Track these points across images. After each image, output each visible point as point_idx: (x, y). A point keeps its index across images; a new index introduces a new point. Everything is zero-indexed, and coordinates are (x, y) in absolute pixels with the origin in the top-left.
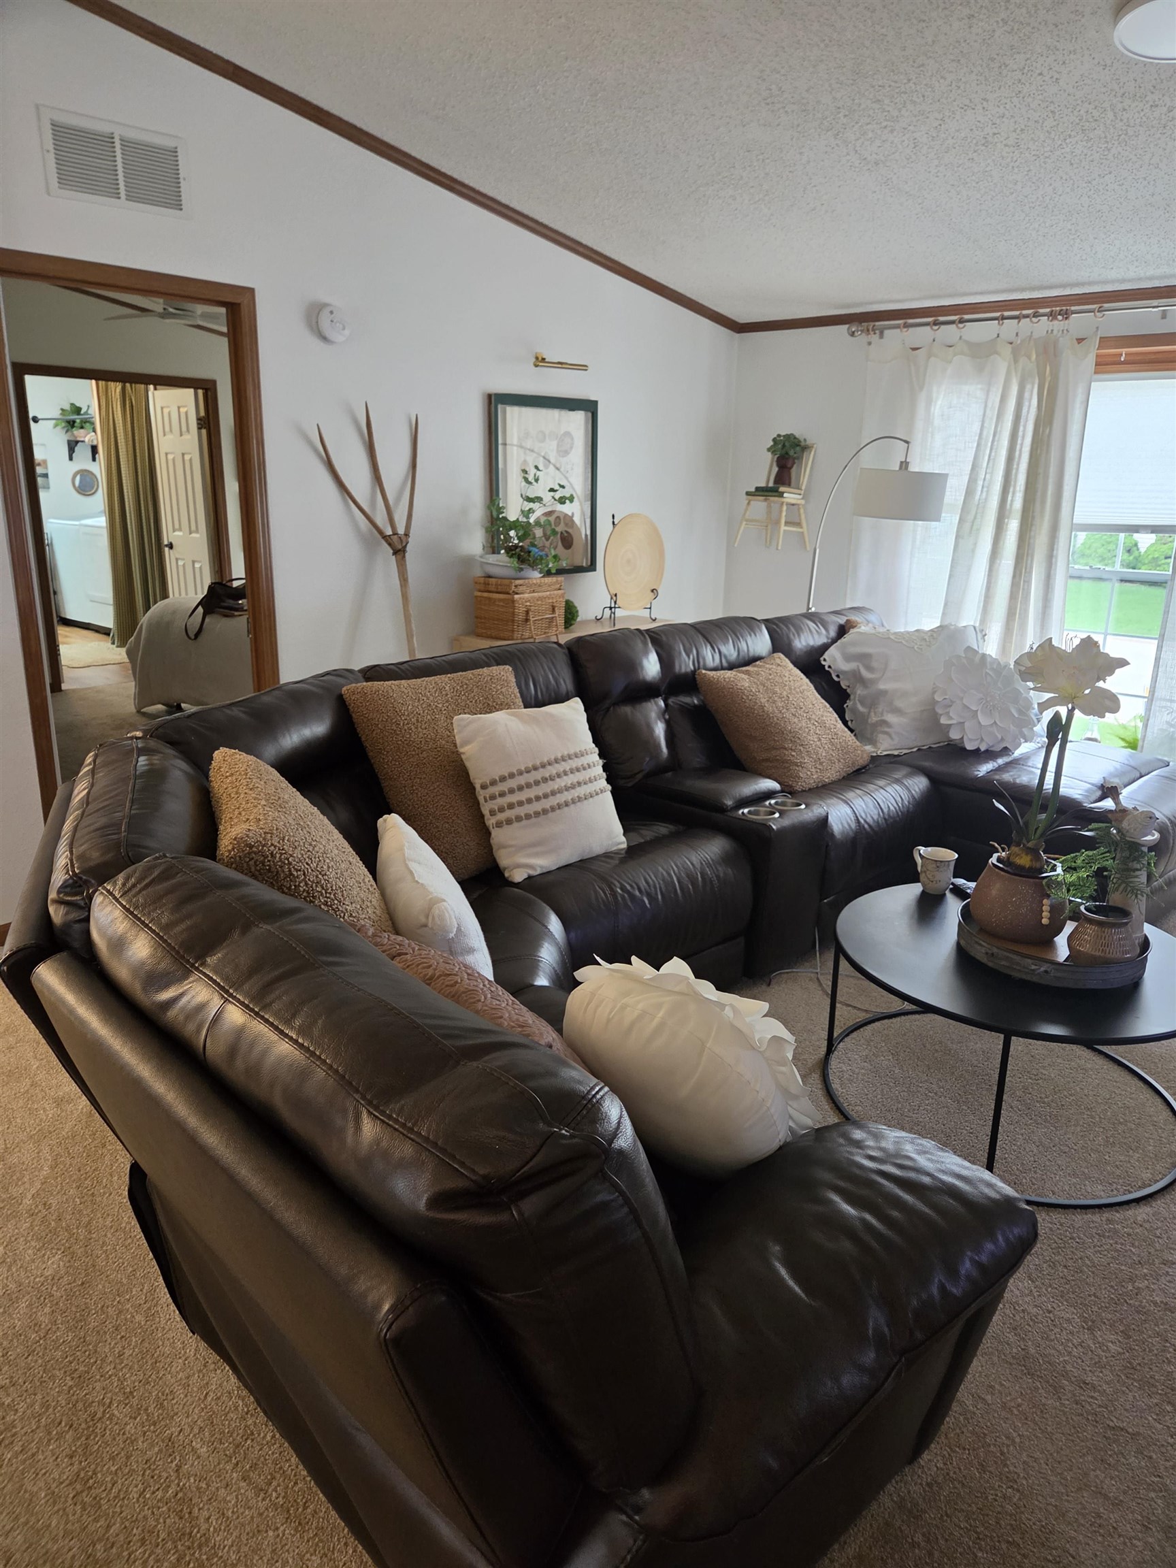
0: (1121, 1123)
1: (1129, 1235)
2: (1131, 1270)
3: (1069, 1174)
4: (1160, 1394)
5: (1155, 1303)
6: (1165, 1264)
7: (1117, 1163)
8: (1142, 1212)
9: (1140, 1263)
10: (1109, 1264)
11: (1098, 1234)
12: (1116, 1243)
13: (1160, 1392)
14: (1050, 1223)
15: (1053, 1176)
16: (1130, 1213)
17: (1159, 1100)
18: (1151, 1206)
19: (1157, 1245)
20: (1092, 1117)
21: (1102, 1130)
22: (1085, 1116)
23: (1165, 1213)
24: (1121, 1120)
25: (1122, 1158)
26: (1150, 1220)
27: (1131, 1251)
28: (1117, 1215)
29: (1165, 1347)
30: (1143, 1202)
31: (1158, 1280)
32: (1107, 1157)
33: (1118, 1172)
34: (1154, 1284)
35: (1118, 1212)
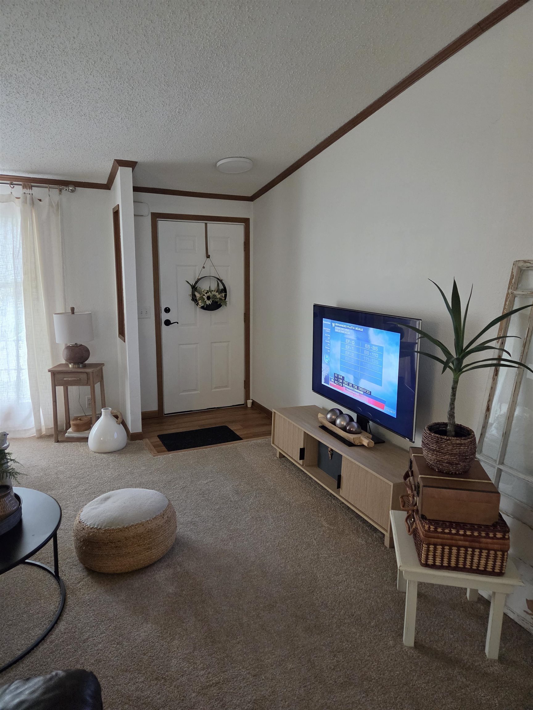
0: (27, 591)
1: (63, 641)
2: (75, 657)
3: (20, 634)
4: (120, 704)
5: (93, 664)
6: (85, 642)
7: (37, 611)
8: (62, 626)
9: (76, 651)
10: (64, 663)
11: (51, 653)
12: (61, 650)
13: (119, 703)
14: (27, 666)
15: (13, 641)
16: (57, 631)
17: (35, 569)
18: (63, 620)
19: (76, 636)
20: (12, 597)
21: (20, 600)
22: (9, 599)
23: (70, 619)
24: (26, 589)
25: (38, 607)
26: (67, 627)
27: (69, 648)
28: (53, 637)
29: (108, 680)
30: (59, 621)
31: (87, 652)
32: (31, 612)
33: (40, 615)
34: (86, 655)
35: (52, 634)
